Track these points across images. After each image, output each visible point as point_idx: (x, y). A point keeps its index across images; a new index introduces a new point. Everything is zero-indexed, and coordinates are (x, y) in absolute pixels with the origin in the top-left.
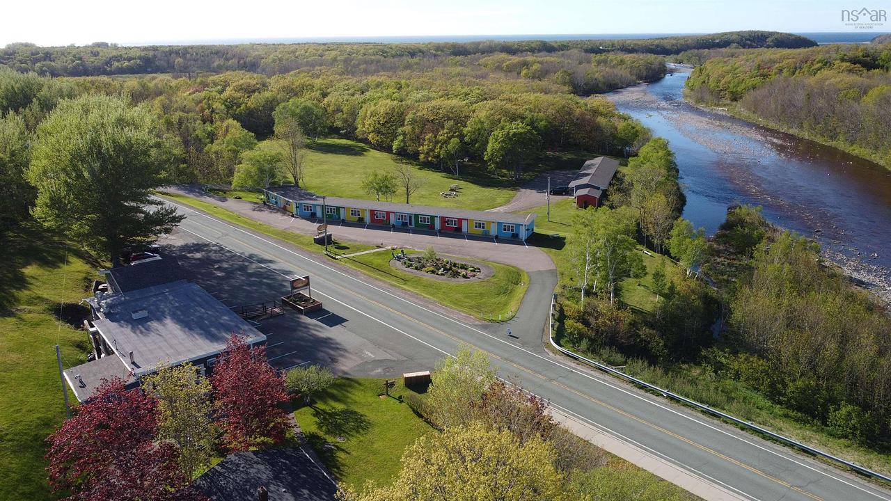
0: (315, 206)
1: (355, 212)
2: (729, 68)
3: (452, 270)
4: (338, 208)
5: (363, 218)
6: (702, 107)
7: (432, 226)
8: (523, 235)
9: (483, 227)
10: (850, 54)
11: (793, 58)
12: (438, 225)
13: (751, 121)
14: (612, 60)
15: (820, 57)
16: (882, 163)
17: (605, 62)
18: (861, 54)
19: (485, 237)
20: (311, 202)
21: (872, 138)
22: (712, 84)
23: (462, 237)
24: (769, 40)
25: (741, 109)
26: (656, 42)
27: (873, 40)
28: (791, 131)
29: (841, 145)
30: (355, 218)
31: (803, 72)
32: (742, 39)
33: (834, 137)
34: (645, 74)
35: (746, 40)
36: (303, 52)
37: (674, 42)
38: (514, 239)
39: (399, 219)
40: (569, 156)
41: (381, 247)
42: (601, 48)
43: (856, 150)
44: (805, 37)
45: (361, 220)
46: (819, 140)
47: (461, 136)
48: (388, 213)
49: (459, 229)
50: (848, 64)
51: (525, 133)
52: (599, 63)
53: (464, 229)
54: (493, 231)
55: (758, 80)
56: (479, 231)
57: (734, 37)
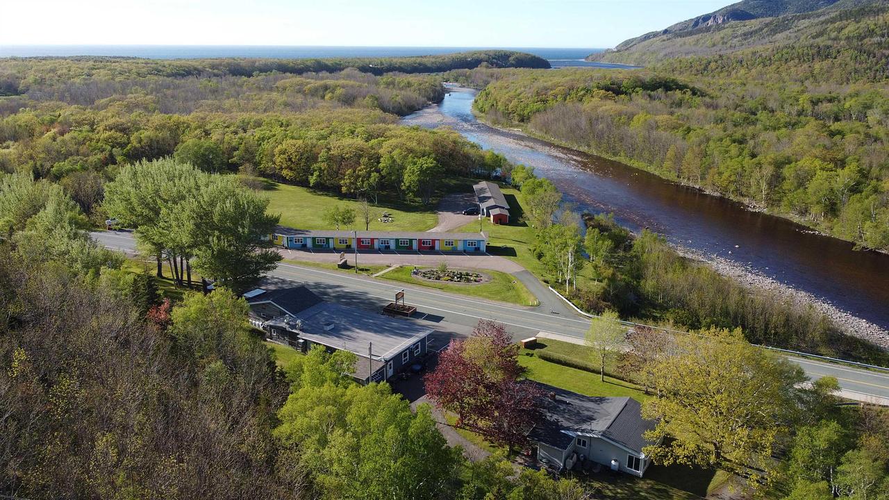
0: (305, 238)
1: (342, 241)
2: (512, 93)
3: (463, 277)
4: (328, 239)
5: (350, 245)
6: (498, 127)
7: (411, 247)
8: (483, 248)
9: (452, 245)
10: (602, 83)
11: (562, 86)
12: (415, 245)
13: (545, 140)
14: (399, 83)
15: (582, 86)
16: (657, 173)
17: (393, 83)
18: (609, 83)
19: (454, 252)
20: (303, 236)
21: (646, 154)
22: (501, 106)
23: (438, 253)
24: (511, 58)
25: (531, 128)
26: (419, 60)
27: (587, 58)
28: (581, 149)
29: (622, 159)
30: (344, 246)
31: (573, 98)
32: (489, 59)
33: (615, 154)
34: (432, 95)
35: (493, 58)
36: (65, 71)
37: (434, 60)
38: (476, 251)
39: (382, 243)
40: (454, 182)
41: (390, 267)
42: (371, 66)
43: (635, 164)
44: (533, 54)
45: (349, 247)
46: (604, 156)
47: (378, 171)
48: (372, 240)
49: (433, 248)
50: (603, 91)
51: (434, 167)
52: (388, 84)
53: (437, 248)
54: (460, 247)
55: (539, 105)
56: (449, 248)
57: (483, 56)
